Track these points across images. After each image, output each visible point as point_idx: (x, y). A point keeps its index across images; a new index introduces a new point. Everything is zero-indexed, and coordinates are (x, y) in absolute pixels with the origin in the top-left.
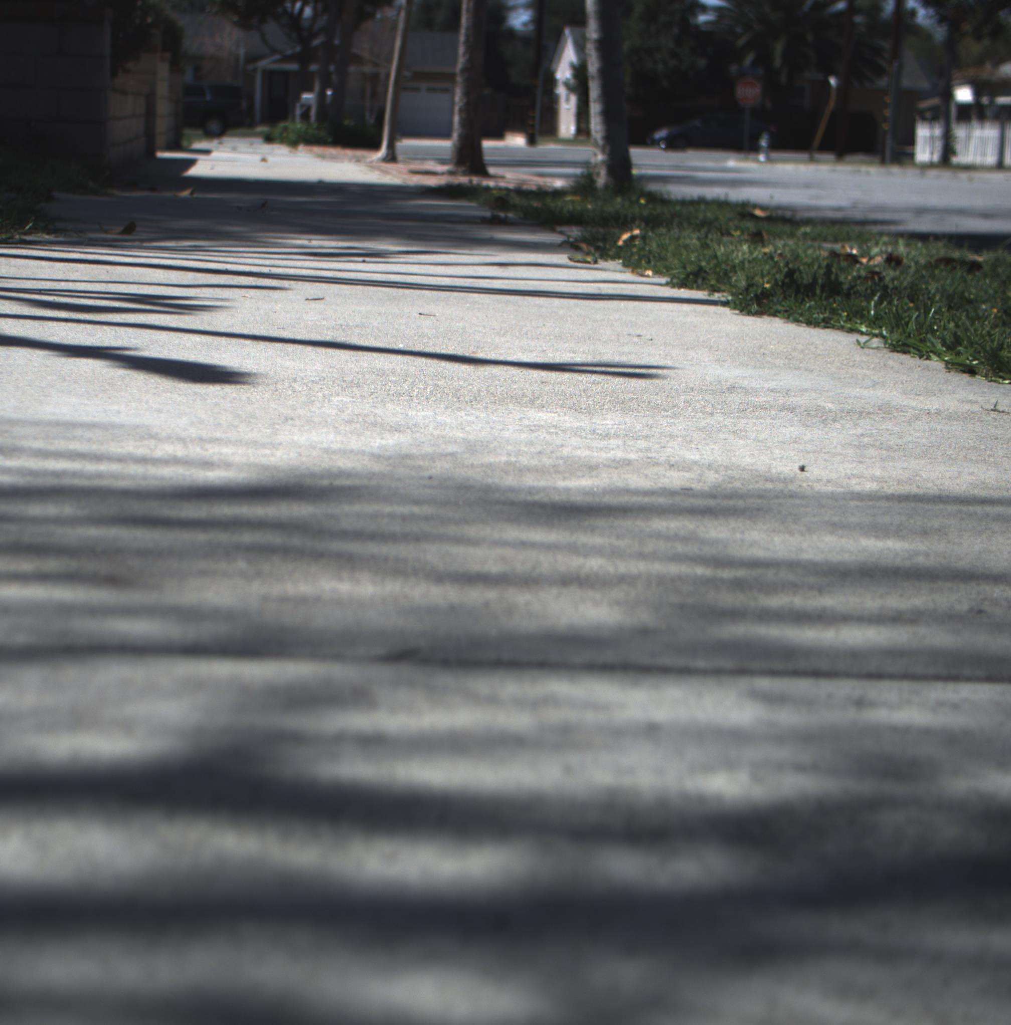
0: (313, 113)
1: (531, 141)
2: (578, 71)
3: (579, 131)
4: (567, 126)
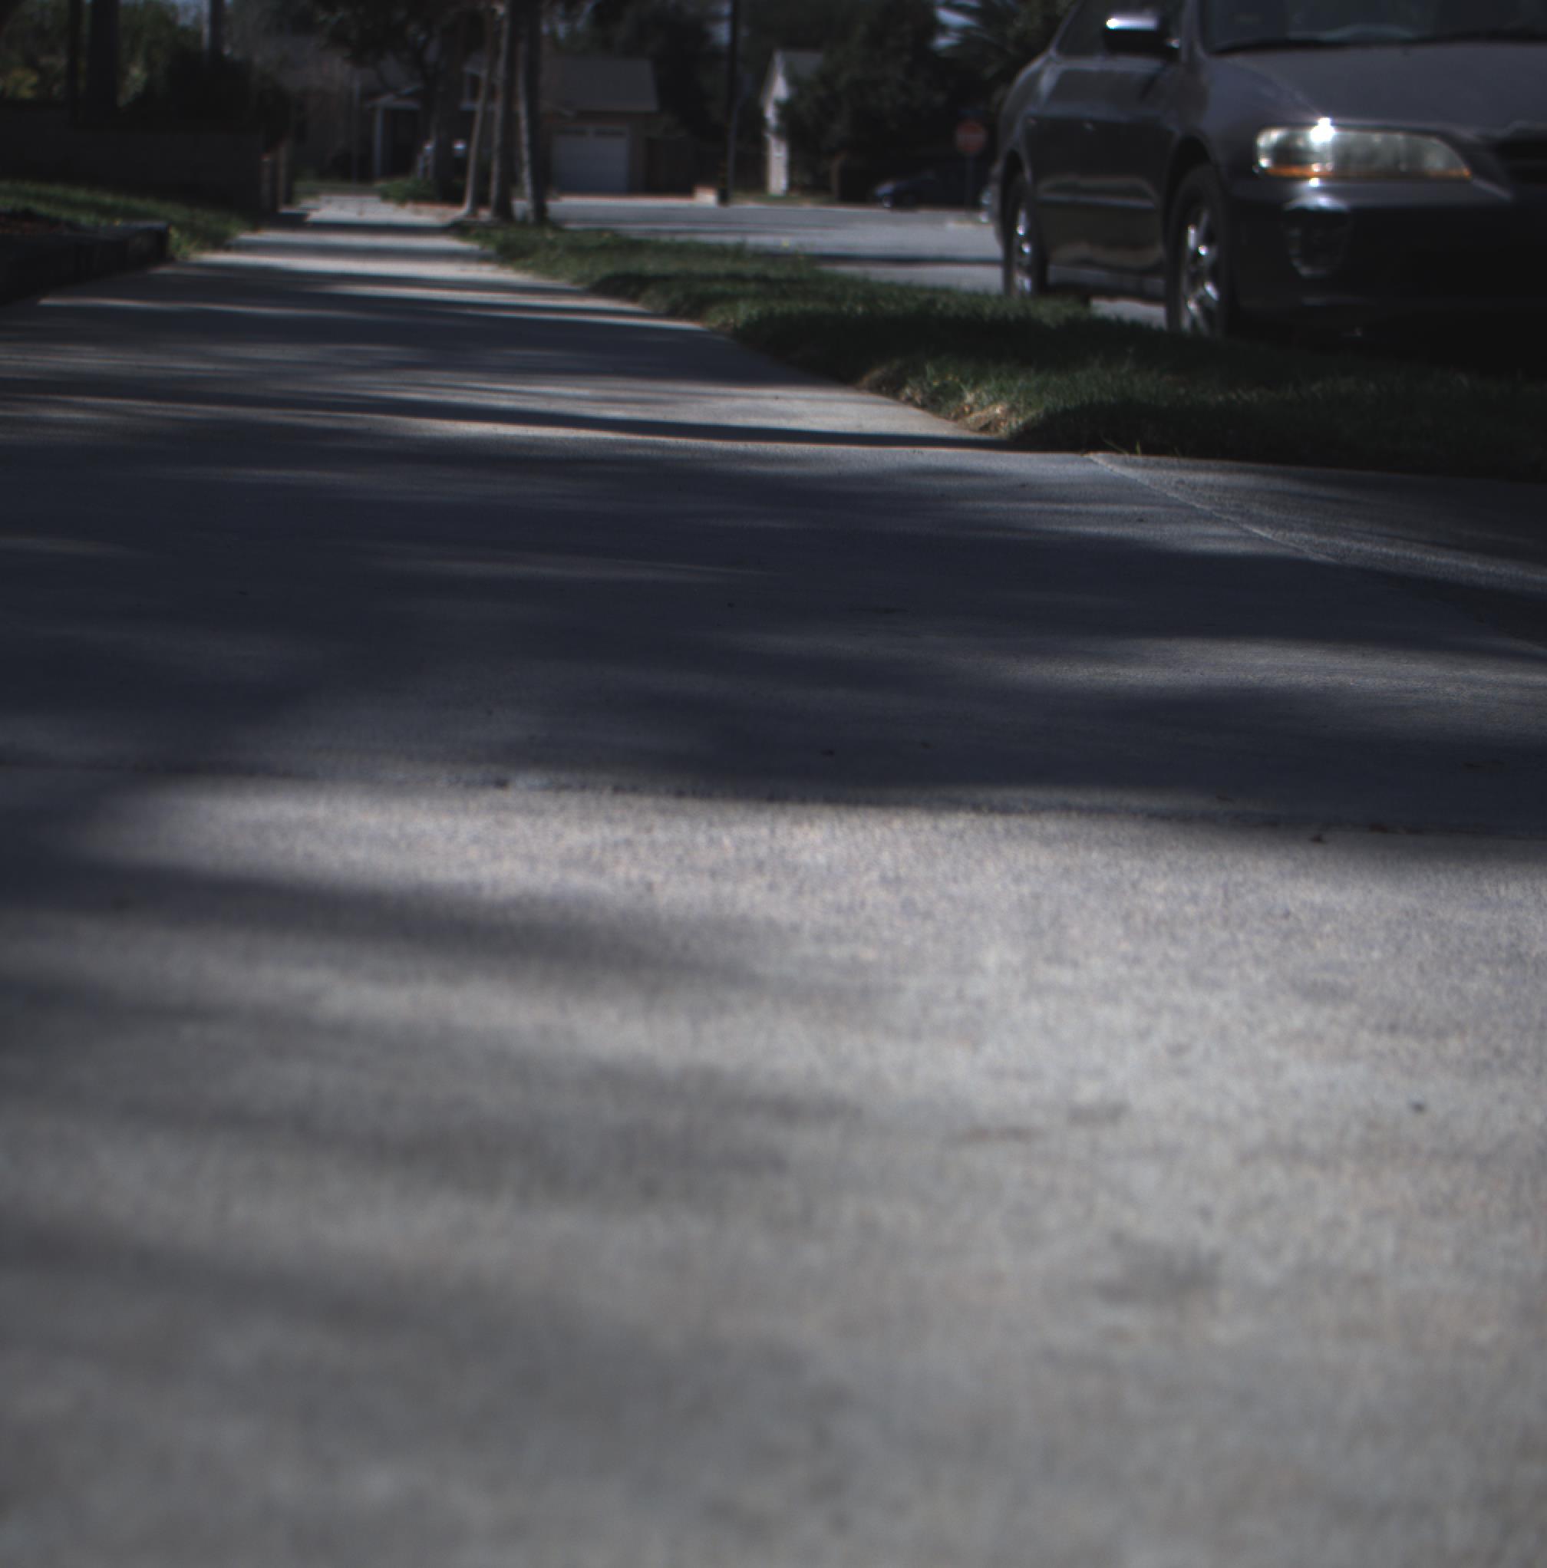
1: (724, 198)
2: (786, 109)
3: (792, 186)
4: (778, 179)
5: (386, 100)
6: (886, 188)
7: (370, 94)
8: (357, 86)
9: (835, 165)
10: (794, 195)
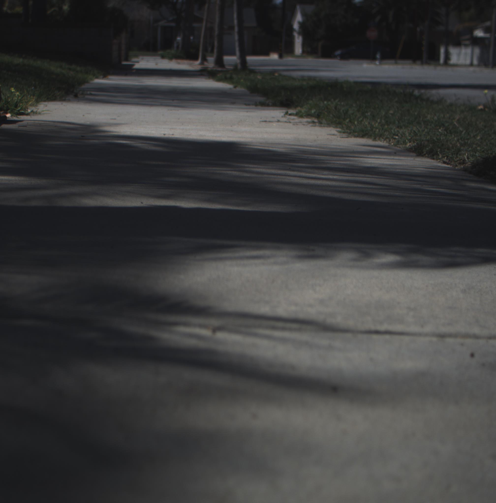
1: (281, 56)
3: (303, 52)
4: (298, 50)
5: (162, 23)
6: (338, 52)
7: (156, 21)
8: (152, 18)
9: (320, 45)
10: (304, 55)
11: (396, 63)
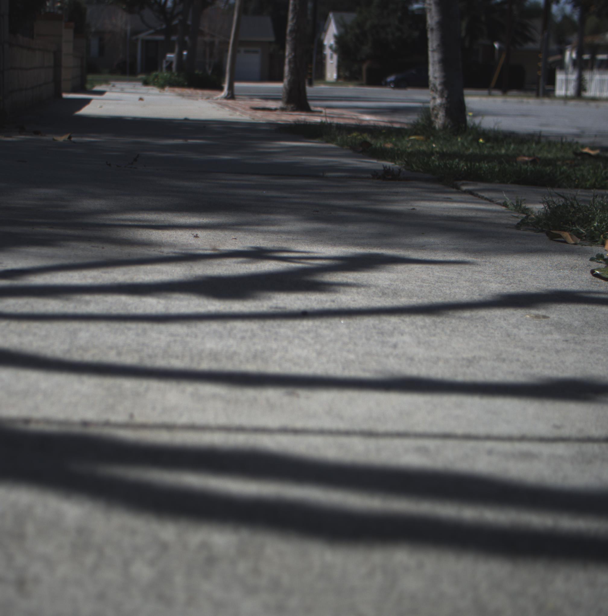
0: (174, 66)
1: (310, 83)
2: (339, 39)
3: (339, 77)
4: (331, 73)
5: (142, 36)
6: (391, 78)
7: (135, 33)
8: (129, 28)
9: (365, 67)
10: (340, 81)
11: (490, 95)
